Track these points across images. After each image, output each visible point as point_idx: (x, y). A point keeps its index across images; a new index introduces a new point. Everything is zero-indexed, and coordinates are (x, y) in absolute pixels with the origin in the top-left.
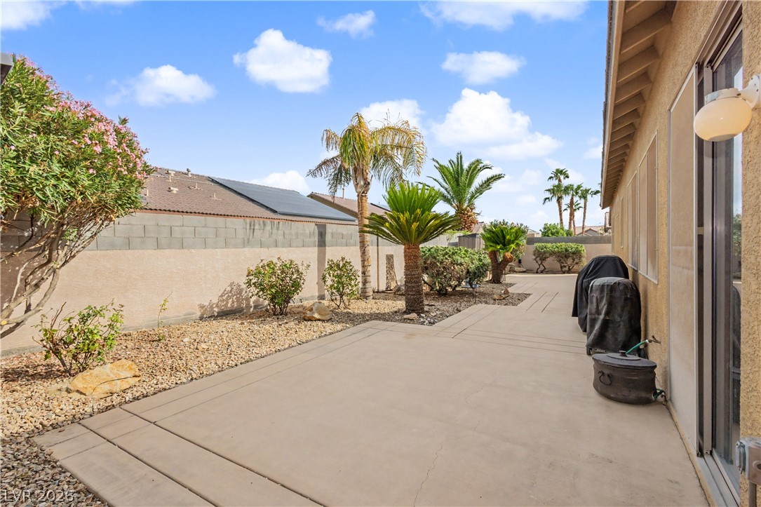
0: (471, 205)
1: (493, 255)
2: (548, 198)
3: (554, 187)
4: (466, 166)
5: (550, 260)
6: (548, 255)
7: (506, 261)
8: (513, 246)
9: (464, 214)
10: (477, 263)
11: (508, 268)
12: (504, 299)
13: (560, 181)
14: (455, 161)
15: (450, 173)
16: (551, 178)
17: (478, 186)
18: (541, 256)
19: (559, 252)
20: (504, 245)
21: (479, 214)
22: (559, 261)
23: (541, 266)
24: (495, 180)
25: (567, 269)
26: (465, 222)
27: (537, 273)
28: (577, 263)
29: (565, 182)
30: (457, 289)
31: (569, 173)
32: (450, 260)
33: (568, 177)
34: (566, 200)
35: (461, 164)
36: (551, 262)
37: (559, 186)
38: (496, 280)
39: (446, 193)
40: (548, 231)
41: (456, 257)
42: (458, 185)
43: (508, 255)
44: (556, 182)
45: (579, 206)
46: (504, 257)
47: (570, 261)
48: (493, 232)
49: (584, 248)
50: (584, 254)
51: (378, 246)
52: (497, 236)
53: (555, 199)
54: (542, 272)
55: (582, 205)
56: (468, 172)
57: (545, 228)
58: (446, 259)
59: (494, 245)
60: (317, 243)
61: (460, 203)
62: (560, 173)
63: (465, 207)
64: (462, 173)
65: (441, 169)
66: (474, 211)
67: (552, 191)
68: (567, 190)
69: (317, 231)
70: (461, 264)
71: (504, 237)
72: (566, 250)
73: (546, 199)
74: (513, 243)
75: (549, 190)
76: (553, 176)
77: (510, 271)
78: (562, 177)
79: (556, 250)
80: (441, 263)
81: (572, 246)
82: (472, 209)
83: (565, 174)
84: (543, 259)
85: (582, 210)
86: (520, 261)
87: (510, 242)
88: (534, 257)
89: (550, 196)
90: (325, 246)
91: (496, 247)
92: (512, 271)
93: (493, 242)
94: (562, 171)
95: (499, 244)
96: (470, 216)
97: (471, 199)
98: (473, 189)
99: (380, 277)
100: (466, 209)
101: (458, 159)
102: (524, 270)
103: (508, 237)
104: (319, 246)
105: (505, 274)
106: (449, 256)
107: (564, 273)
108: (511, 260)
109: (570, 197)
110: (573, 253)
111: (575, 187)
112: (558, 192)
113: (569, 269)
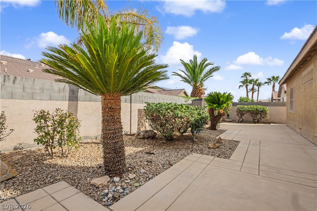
0: (201, 85)
1: (212, 111)
2: (241, 86)
3: (244, 80)
4: (198, 63)
5: (246, 115)
6: (245, 112)
7: (220, 115)
8: (225, 105)
9: (197, 89)
10: (196, 116)
11: (221, 119)
12: (218, 147)
13: (247, 78)
14: (193, 60)
15: (190, 67)
16: (242, 77)
17: (205, 74)
18: (241, 113)
19: (252, 111)
20: (219, 105)
21: (205, 89)
22: (252, 116)
23: (241, 119)
24: (214, 70)
25: (257, 121)
26: (198, 93)
27: (238, 122)
28: (263, 117)
29: (249, 78)
30: (184, 134)
31: (251, 74)
32: (172, 114)
33: (251, 76)
34: (250, 86)
35: (196, 62)
36: (246, 116)
37: (247, 80)
38: (213, 127)
39: (188, 78)
40: (242, 100)
41: (177, 111)
42: (194, 73)
43: (222, 111)
44: (245, 79)
45: (256, 90)
46: (219, 112)
47: (259, 116)
48: (211, 96)
49: (268, 108)
50: (268, 112)
51: (131, 103)
52: (214, 98)
53: (244, 86)
54: (241, 122)
55: (257, 90)
56: (200, 66)
57: (240, 99)
58: (169, 113)
59: (212, 104)
60: (68, 98)
61: (195, 83)
62: (246, 74)
63: (198, 85)
64: (196, 67)
65: (185, 64)
66: (203, 87)
67: (243, 82)
68: (250, 82)
69: (68, 88)
70: (181, 118)
71: (219, 100)
72: (257, 110)
73: (240, 86)
74: (225, 103)
75: (241, 82)
76: (243, 76)
77: (222, 121)
78: (248, 76)
79: (250, 109)
80: (164, 116)
81: (260, 107)
82: (202, 87)
83: (249, 75)
84: (242, 115)
85: (257, 92)
86: (228, 115)
87: (223, 103)
88: (237, 113)
89: (242, 84)
90: (77, 101)
91: (213, 106)
92: (224, 121)
93: (212, 103)
94: (248, 73)
95: (215, 104)
96: (201, 90)
97: (201, 81)
98: (202, 75)
99: (132, 124)
100: (198, 86)
101: (194, 59)
102: (231, 120)
103: (221, 99)
104: (69, 100)
105: (219, 123)
106: (171, 111)
107: (255, 123)
108: (223, 114)
109: (252, 85)
110: (261, 112)
111: (255, 80)
112: (245, 82)
113: (258, 121)
